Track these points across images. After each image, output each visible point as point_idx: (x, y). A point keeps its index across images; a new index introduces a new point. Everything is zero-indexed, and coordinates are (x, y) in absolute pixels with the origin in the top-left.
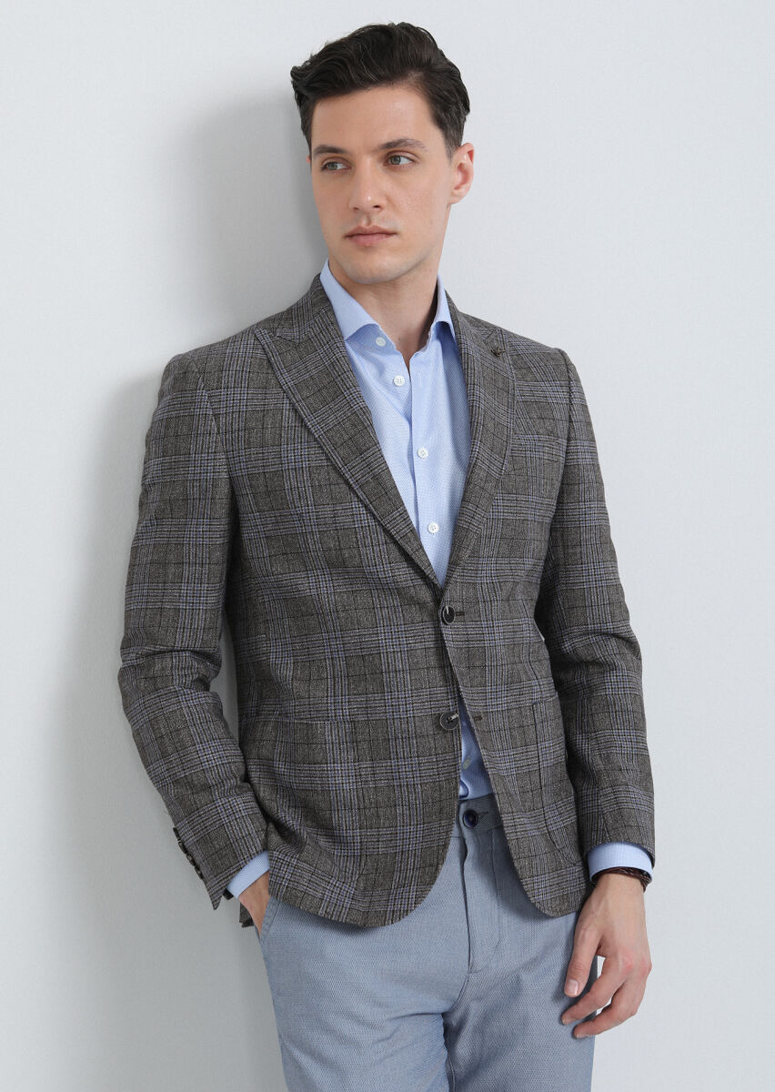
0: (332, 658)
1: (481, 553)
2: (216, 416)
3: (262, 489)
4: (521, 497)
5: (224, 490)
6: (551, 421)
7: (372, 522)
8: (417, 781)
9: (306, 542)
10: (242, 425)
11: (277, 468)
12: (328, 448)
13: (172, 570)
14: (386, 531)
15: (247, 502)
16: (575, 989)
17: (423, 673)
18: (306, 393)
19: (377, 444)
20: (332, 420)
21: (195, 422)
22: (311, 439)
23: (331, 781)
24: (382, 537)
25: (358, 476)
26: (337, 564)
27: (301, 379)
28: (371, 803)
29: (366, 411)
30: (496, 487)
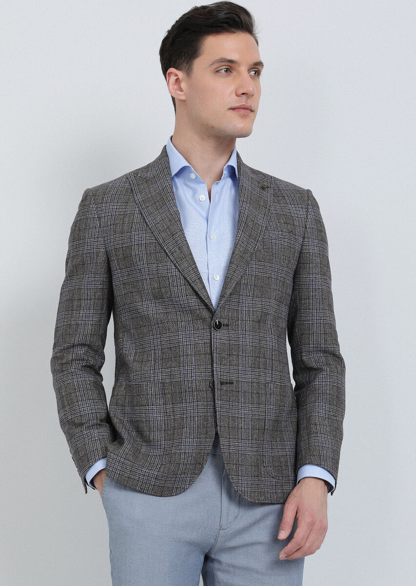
0: (155, 349)
1: (241, 293)
2: (99, 218)
3: (121, 256)
4: (267, 264)
5: (102, 258)
6: (292, 226)
7: (178, 273)
8: (196, 414)
9: (143, 285)
10: (112, 222)
11: (129, 244)
12: (156, 233)
13: (76, 303)
14: (185, 278)
15: (114, 264)
16: (283, 535)
17: (203, 356)
18: (147, 204)
19: (182, 230)
20: (159, 218)
21: (89, 222)
22: (148, 228)
23: (151, 415)
24: (183, 281)
25: (171, 248)
26: (158, 297)
27: (146, 197)
28: (171, 427)
29: (177, 213)
30: (251, 257)
